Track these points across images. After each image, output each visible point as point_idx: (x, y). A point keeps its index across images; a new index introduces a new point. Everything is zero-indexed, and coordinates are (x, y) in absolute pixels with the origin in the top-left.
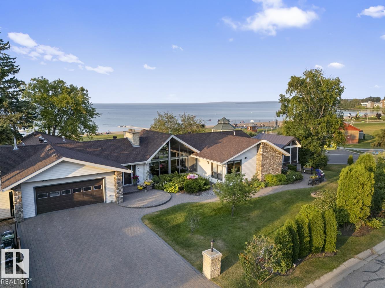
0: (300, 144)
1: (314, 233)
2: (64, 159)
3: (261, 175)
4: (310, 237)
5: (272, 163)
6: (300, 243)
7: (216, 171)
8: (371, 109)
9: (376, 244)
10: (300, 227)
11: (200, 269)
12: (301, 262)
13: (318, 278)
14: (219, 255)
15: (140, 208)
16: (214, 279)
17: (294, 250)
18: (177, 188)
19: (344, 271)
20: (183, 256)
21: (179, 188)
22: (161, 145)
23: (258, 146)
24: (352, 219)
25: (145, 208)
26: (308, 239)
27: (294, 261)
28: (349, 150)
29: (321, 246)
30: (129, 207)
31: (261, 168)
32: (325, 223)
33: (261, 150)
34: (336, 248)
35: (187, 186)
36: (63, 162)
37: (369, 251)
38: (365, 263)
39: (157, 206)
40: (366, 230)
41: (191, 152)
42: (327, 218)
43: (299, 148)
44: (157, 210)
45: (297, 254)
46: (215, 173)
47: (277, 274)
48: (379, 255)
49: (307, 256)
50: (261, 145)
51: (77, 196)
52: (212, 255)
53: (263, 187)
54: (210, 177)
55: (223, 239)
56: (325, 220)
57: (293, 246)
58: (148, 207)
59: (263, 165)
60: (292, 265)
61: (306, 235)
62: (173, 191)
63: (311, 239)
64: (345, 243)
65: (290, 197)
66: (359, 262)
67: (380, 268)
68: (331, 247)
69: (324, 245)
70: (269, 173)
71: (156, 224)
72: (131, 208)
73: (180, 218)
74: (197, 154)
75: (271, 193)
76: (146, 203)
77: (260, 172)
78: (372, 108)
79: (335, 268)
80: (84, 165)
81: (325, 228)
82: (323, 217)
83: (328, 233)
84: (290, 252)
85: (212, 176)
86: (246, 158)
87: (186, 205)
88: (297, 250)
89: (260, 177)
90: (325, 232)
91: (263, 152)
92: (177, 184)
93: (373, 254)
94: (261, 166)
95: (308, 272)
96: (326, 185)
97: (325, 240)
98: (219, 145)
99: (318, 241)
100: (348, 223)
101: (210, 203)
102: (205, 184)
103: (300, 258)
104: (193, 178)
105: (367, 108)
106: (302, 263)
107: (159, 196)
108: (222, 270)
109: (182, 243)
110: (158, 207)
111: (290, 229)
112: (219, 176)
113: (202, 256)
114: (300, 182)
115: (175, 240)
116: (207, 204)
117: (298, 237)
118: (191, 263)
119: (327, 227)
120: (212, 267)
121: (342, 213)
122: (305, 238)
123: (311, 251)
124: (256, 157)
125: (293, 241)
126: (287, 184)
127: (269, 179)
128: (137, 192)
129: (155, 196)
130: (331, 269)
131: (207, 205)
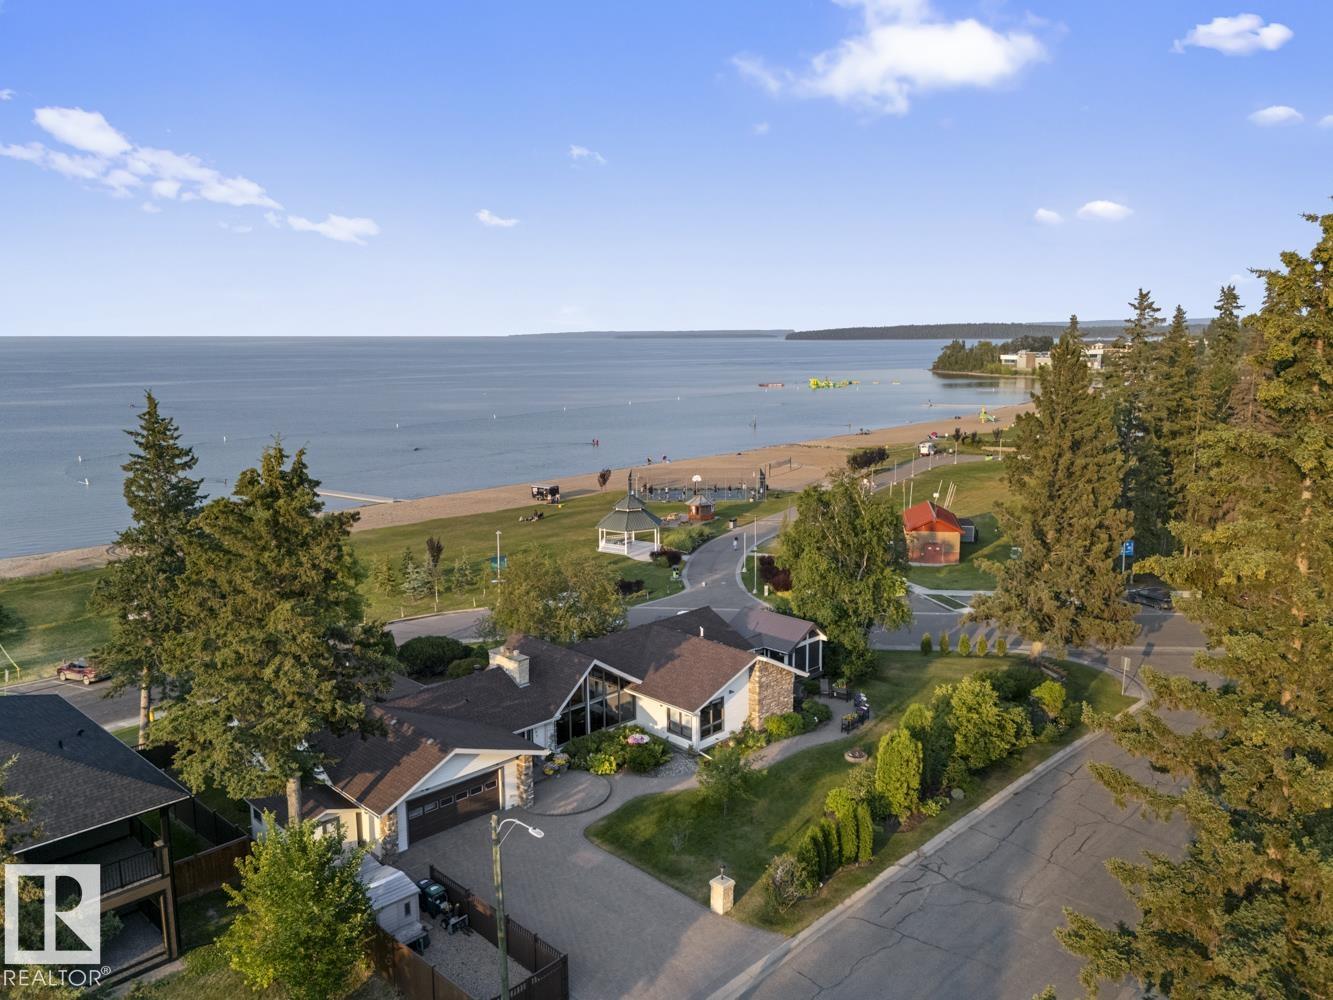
0: (825, 633)
1: (844, 839)
2: (458, 751)
3: (757, 719)
4: (840, 845)
5: (776, 695)
6: (828, 855)
7: (678, 721)
8: (1026, 374)
9: (926, 842)
10: (826, 834)
11: (706, 902)
12: (828, 879)
13: (849, 896)
14: (732, 882)
15: (569, 814)
16: (727, 914)
17: (820, 866)
18: (614, 765)
19: (880, 884)
20: (677, 889)
21: (617, 764)
22: (577, 682)
23: (751, 669)
24: (895, 810)
25: (578, 813)
26: (837, 848)
27: (820, 880)
28: (934, 596)
29: (853, 854)
30: (549, 815)
31: (757, 708)
32: (857, 825)
33: (756, 673)
34: (873, 854)
35: (633, 760)
36: (456, 755)
37: (915, 853)
38: (907, 870)
39: (596, 807)
40: (917, 818)
41: (624, 683)
42: (860, 817)
43: (823, 642)
44: (599, 817)
45: (824, 870)
46: (675, 724)
47: (802, 898)
48: (926, 858)
49: (835, 870)
50: (757, 666)
51: (463, 804)
52: (722, 884)
53: (764, 745)
54: (666, 730)
55: (723, 857)
56: (857, 820)
57: (819, 861)
58: (582, 812)
59: (760, 702)
60: (818, 885)
61: (834, 843)
62: (608, 772)
63: (840, 848)
64: (886, 844)
65: (810, 764)
66: (900, 871)
67: (923, 875)
68: (865, 855)
69: (857, 853)
70: (773, 714)
71: (612, 843)
72: (553, 815)
73: (644, 827)
74: (637, 688)
75: (779, 758)
76: (575, 804)
77: (756, 715)
78: (1030, 370)
79: (869, 881)
80: (477, 755)
81: (858, 831)
82: (855, 817)
83: (861, 838)
84: (816, 868)
85: (669, 729)
86: (731, 692)
87: (644, 801)
88: (824, 865)
89: (756, 725)
90: (858, 837)
91: (760, 678)
92: (612, 758)
93: (919, 856)
94: (757, 702)
95: (837, 890)
96: (871, 729)
97: (858, 847)
98: (677, 662)
99: (849, 849)
100: (890, 815)
101: (683, 791)
102: (664, 752)
103: (827, 873)
104: (640, 742)
105: (1016, 373)
106: (830, 881)
107: (587, 787)
108: (736, 900)
109: (667, 870)
110: (598, 809)
111: (814, 839)
112: (685, 732)
113: (709, 888)
114: (827, 725)
115: (655, 866)
116: (677, 795)
117: (824, 849)
118: (690, 896)
119: (861, 830)
120: (724, 898)
121: (883, 802)
122: (832, 847)
123: (840, 863)
124: (748, 686)
125: (818, 856)
126: (804, 733)
127: (773, 727)
128: (545, 780)
129: (580, 787)
130: (864, 884)
131: (677, 798)
